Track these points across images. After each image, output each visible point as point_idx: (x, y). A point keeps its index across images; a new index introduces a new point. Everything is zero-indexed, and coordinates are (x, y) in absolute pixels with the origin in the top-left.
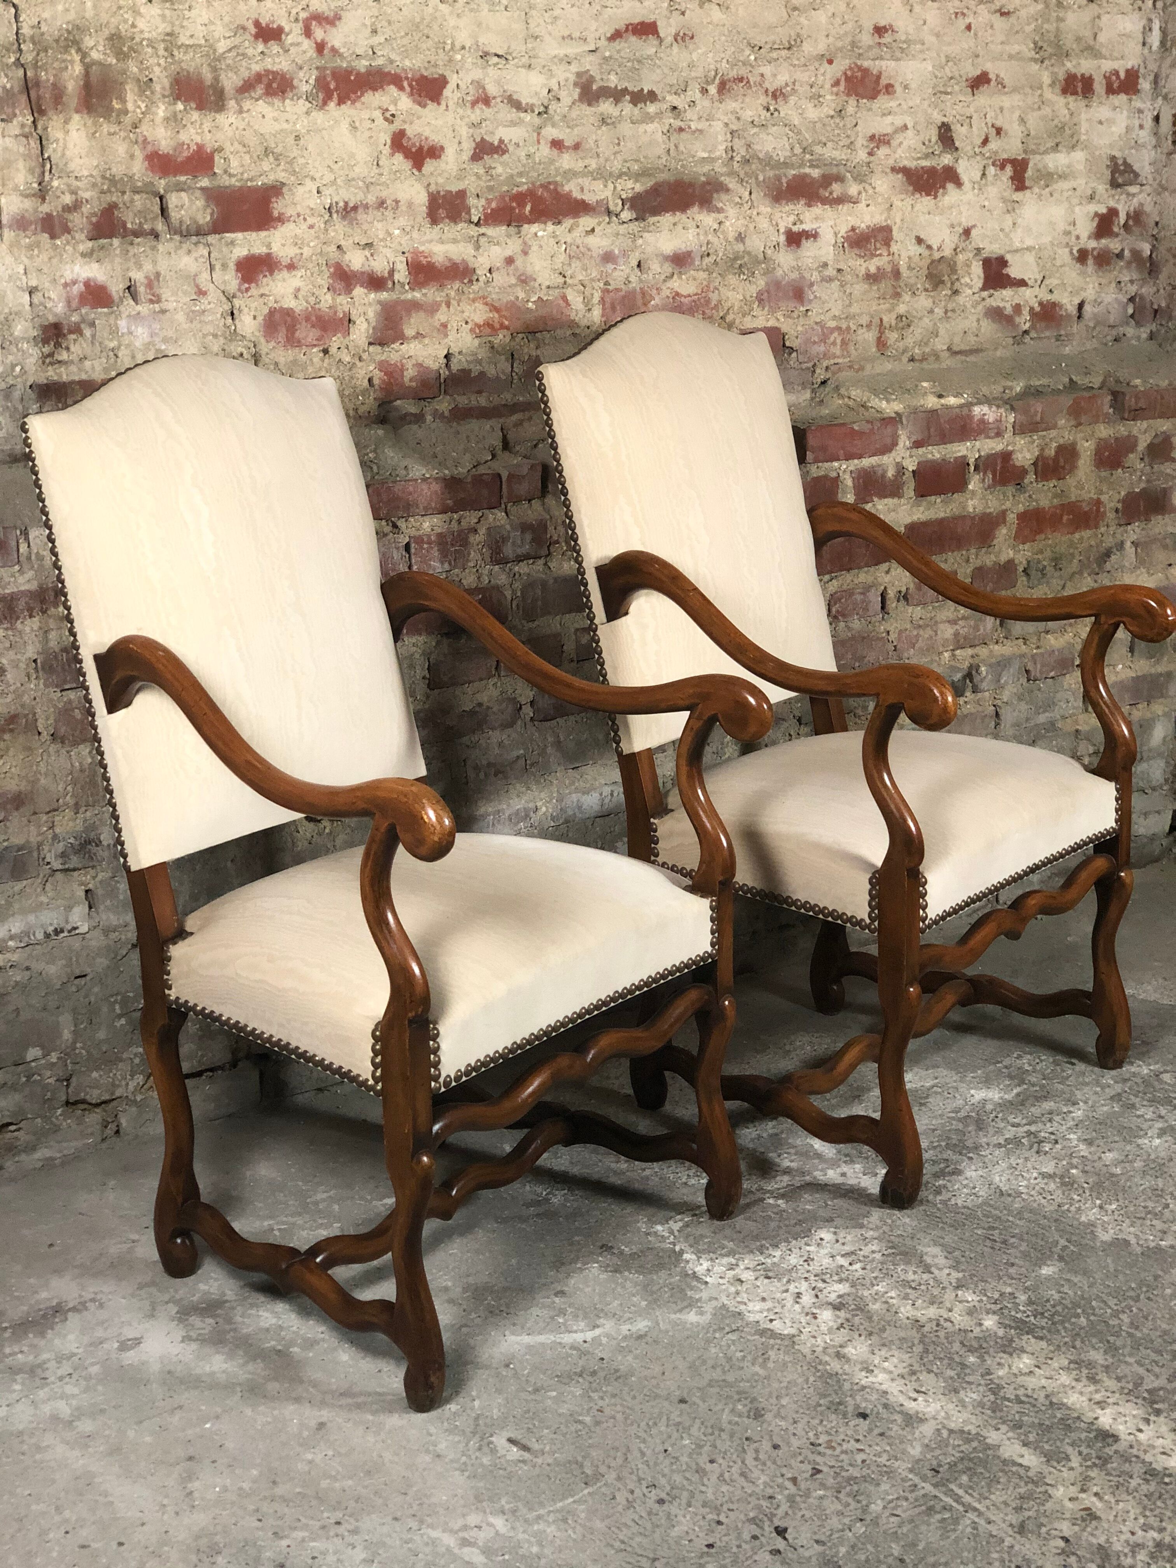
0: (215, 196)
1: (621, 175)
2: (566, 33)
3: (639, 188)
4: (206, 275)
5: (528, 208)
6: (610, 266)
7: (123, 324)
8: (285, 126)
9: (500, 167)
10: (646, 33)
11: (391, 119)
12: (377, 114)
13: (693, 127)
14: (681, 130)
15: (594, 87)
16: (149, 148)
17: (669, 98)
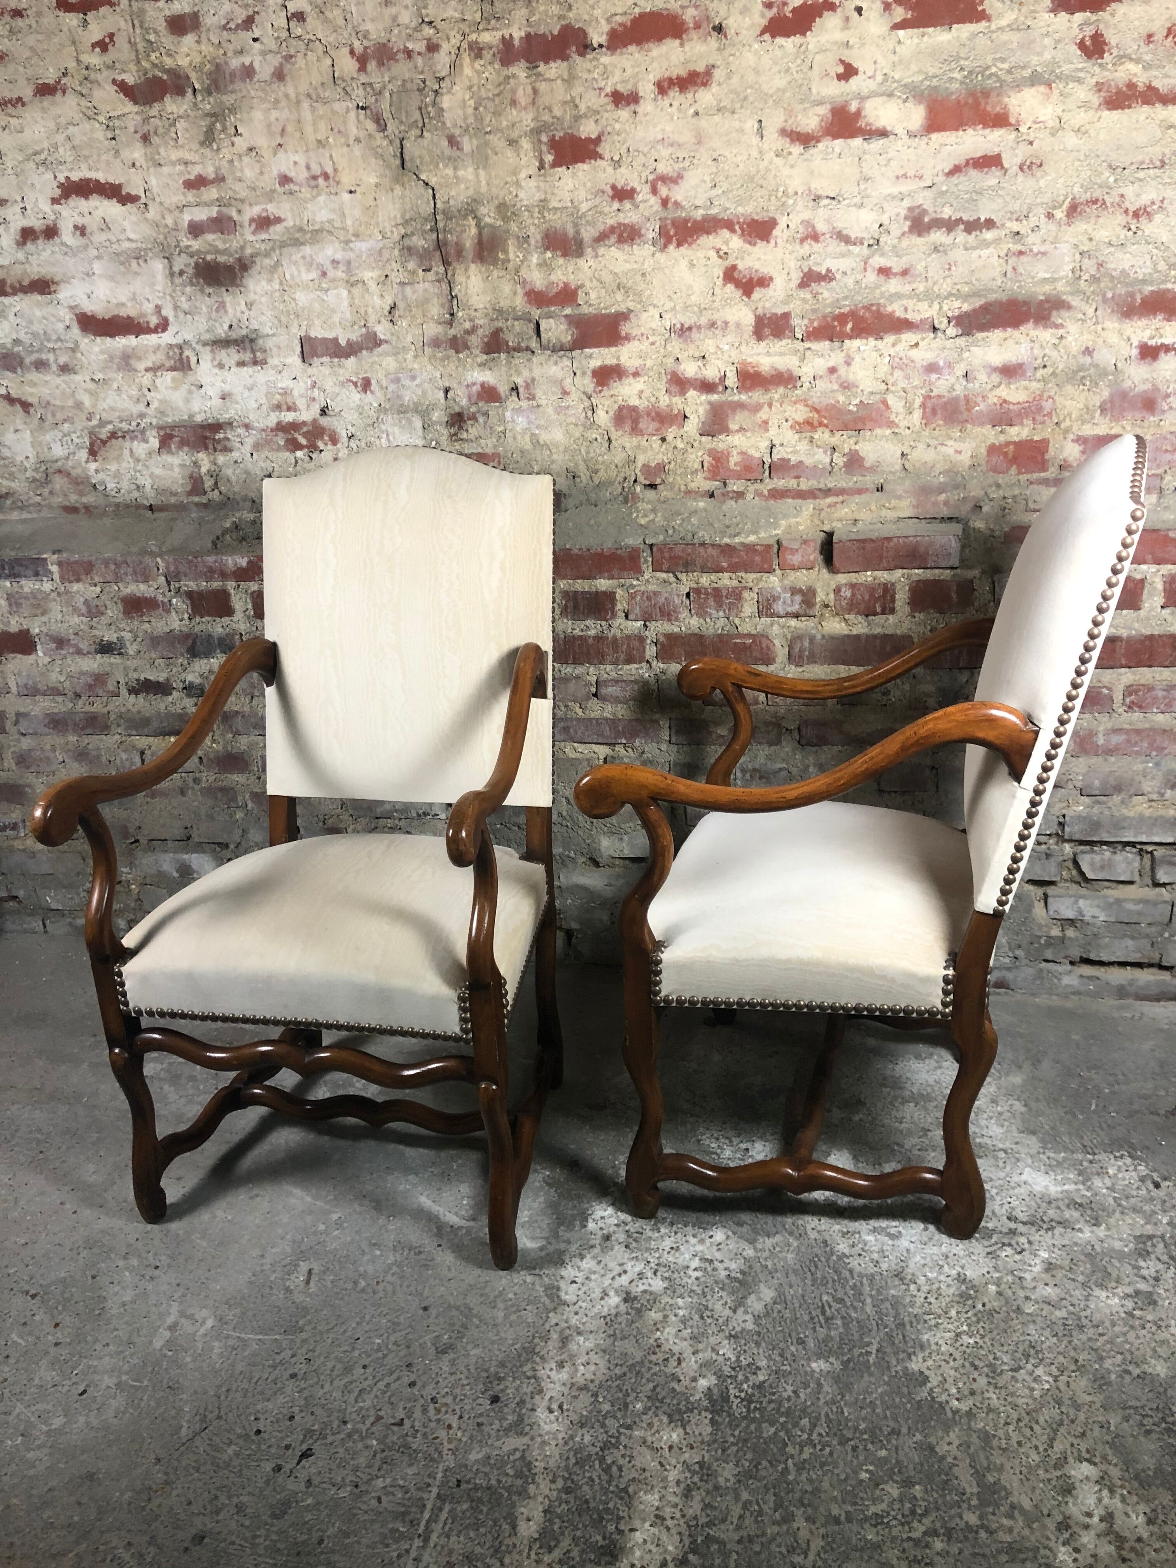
0: (575, 322)
1: (950, 295)
2: (901, 173)
3: (966, 307)
4: (569, 381)
5: (850, 326)
6: (934, 377)
7: (508, 415)
8: (635, 266)
9: (826, 293)
10: (989, 166)
11: (723, 256)
12: (712, 254)
13: (1035, 250)
14: (1021, 253)
15: (926, 219)
16: (528, 288)
17: (1008, 224)
